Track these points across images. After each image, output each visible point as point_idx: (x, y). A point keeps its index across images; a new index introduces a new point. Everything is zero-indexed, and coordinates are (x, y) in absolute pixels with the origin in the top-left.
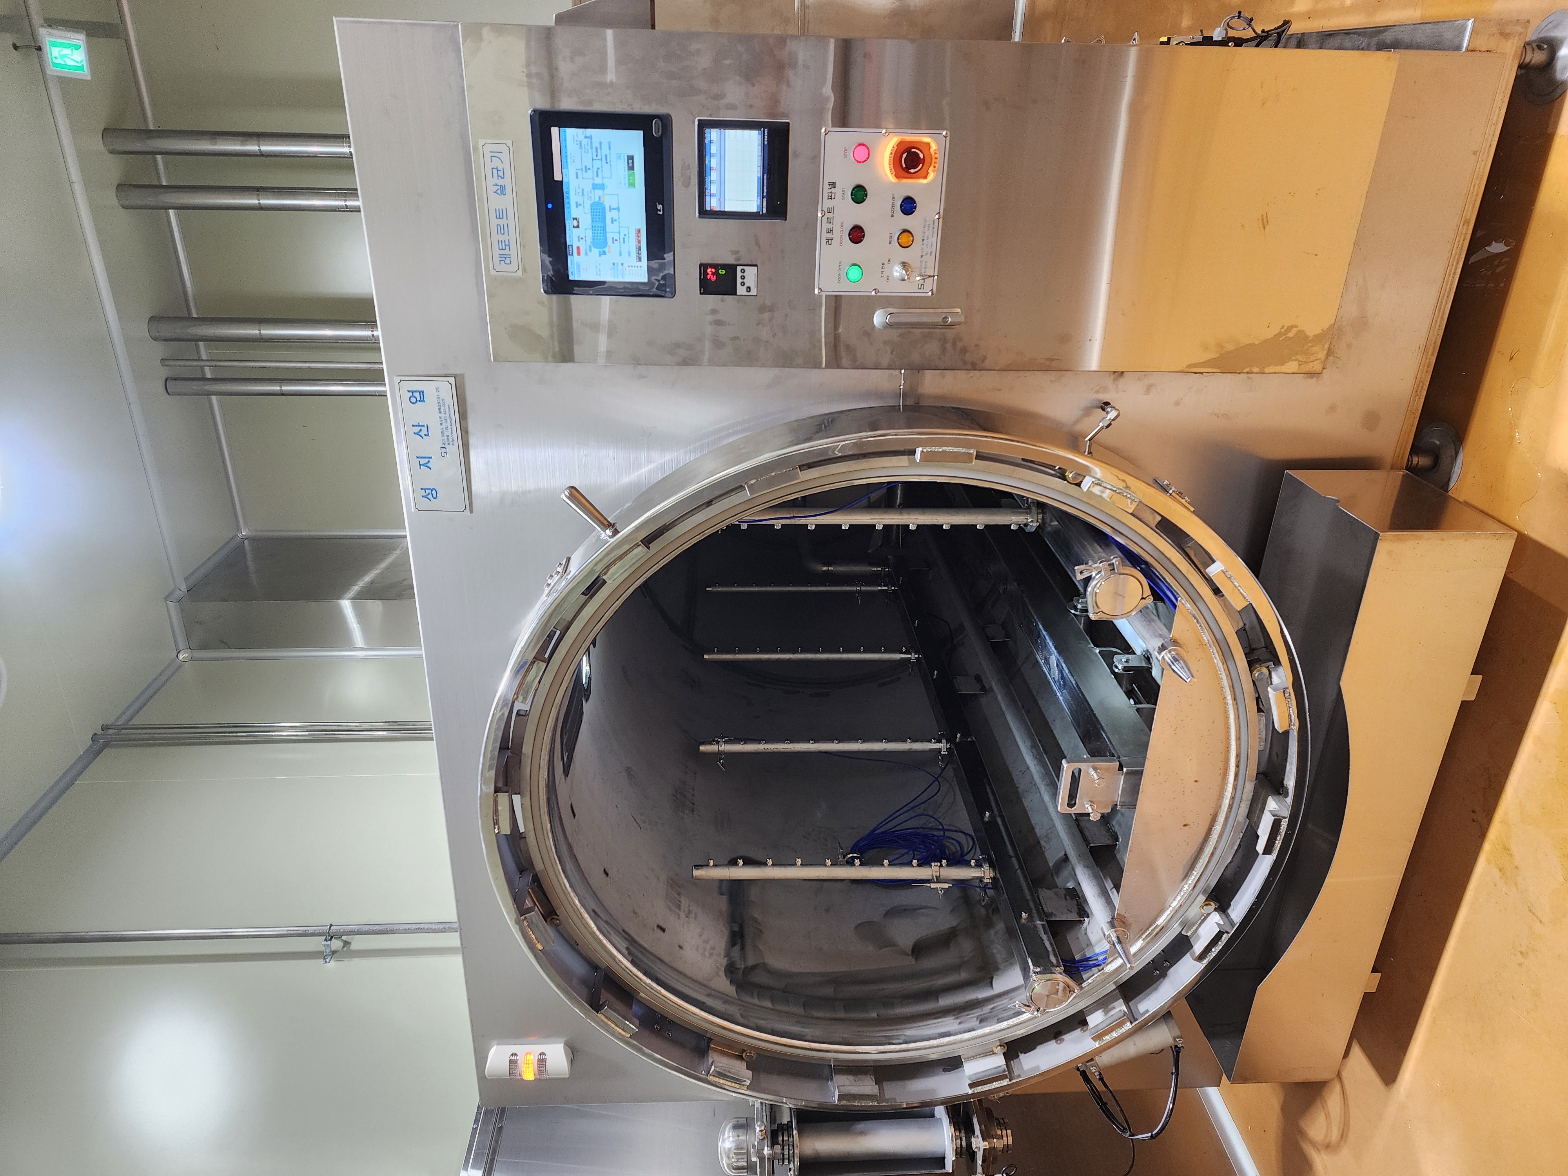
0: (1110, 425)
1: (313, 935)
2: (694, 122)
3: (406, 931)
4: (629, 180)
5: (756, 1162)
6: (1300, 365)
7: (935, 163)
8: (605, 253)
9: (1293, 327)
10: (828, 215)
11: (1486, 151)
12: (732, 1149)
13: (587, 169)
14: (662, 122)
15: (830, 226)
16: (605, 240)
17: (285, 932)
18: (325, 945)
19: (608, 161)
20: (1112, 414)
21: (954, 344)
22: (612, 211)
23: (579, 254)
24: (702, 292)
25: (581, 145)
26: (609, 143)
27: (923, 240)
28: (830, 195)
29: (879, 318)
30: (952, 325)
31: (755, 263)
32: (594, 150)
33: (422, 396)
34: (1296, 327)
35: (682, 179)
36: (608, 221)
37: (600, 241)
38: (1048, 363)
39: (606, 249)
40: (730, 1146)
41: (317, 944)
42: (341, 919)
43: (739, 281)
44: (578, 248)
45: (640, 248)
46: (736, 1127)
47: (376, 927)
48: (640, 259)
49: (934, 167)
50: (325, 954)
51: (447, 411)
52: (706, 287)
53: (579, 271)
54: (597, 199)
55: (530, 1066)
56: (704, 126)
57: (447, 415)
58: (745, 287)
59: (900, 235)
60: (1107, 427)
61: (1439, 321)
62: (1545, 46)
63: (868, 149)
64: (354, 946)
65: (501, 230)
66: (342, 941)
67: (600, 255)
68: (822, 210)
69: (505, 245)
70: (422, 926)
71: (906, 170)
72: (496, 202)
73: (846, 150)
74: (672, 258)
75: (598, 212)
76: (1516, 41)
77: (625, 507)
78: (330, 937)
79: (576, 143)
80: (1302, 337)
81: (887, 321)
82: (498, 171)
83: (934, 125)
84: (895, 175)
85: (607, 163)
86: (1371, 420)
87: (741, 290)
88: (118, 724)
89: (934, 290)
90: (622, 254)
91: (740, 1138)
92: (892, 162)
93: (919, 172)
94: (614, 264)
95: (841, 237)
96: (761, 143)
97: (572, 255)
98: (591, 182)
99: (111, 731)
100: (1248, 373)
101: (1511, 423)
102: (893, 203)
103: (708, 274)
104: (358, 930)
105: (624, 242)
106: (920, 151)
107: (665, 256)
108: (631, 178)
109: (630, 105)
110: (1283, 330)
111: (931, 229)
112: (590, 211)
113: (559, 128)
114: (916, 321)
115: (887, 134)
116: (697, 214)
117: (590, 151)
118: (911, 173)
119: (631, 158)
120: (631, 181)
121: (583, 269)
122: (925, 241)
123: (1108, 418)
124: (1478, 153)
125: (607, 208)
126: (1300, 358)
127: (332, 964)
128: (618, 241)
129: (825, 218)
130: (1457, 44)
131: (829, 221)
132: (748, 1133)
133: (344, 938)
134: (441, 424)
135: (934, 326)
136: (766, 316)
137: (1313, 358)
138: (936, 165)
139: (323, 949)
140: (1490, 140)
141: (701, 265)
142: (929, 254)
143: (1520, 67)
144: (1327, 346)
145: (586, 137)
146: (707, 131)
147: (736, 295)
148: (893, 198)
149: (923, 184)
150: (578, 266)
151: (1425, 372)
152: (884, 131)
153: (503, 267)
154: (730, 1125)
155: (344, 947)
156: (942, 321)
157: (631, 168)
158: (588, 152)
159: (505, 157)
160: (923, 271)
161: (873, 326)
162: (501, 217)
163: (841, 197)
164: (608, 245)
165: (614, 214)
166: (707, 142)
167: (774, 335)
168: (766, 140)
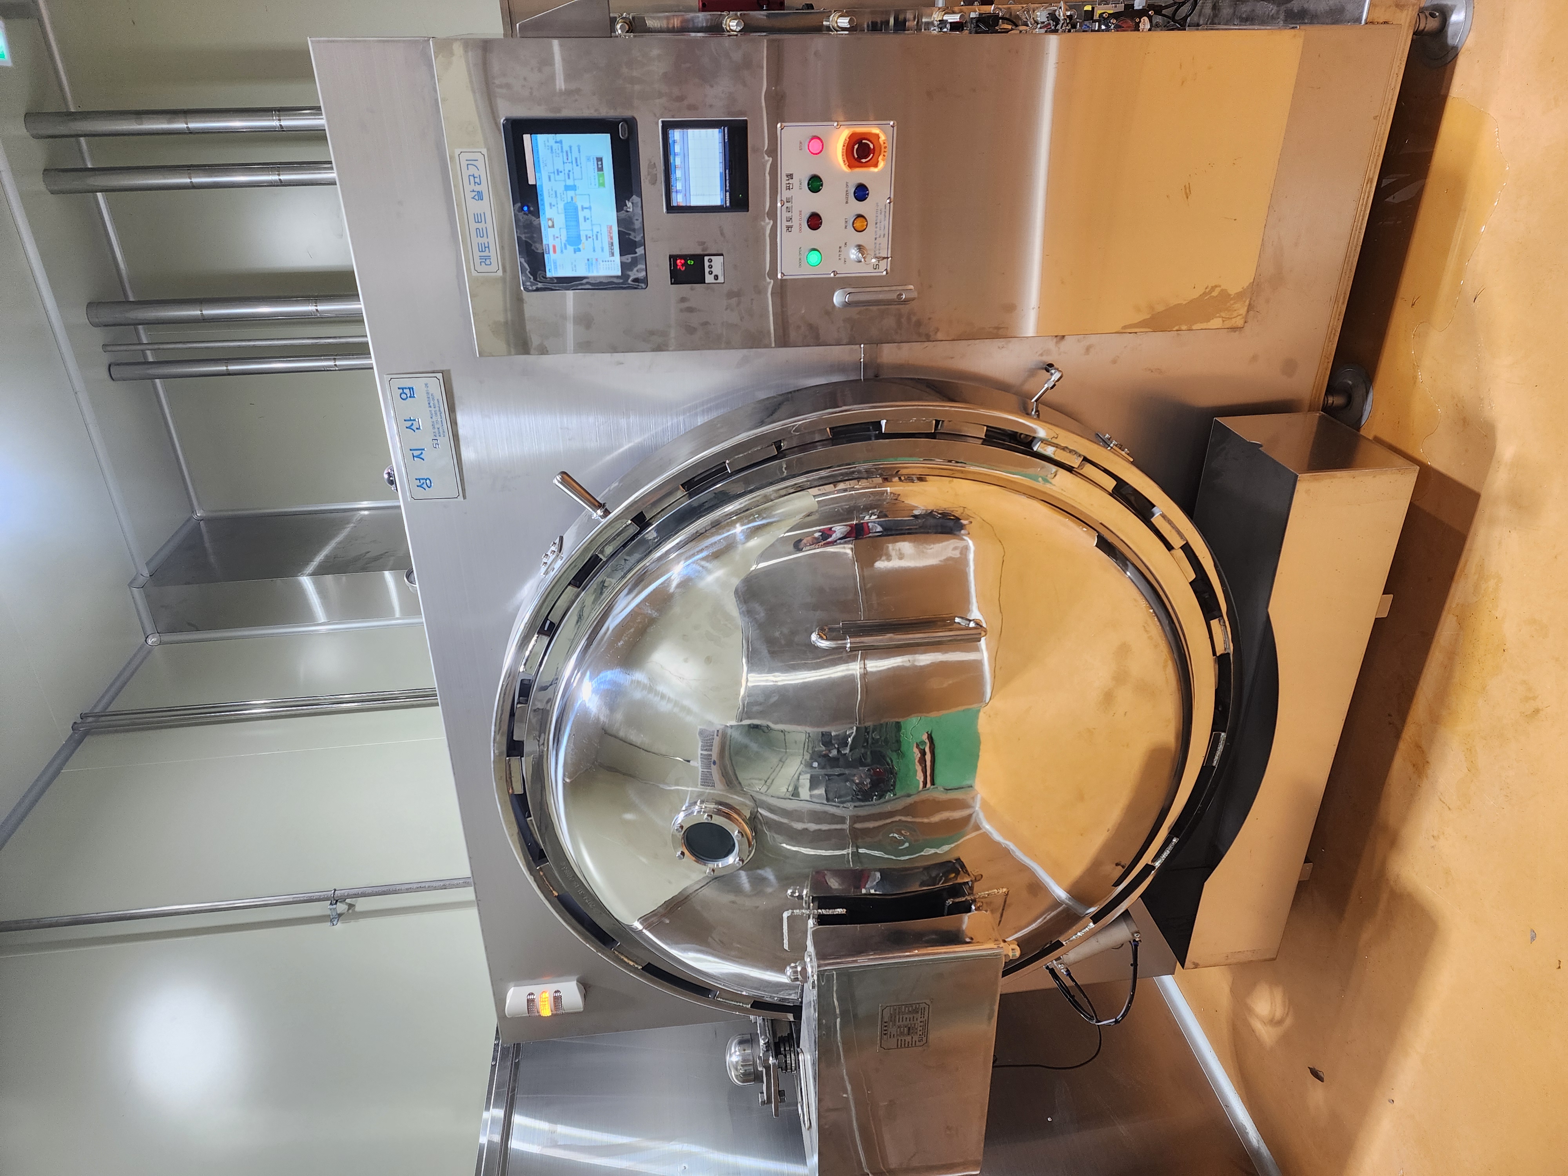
0: (1054, 385)
1: (319, 900)
2: (657, 123)
3: (408, 891)
4: (599, 180)
5: (762, 1071)
6: (1223, 321)
7: (885, 152)
8: (579, 250)
9: (1216, 286)
10: (786, 205)
11: (1386, 114)
12: (740, 1062)
13: (558, 172)
14: (627, 124)
15: (789, 215)
16: (579, 236)
17: (291, 900)
18: (331, 909)
19: (579, 163)
20: (1056, 376)
21: (909, 319)
22: (585, 210)
23: (555, 251)
24: (673, 282)
25: (552, 150)
26: (579, 147)
27: (876, 223)
28: (788, 185)
29: (838, 298)
30: (906, 301)
31: (720, 252)
32: (565, 154)
33: (412, 392)
34: (1220, 286)
35: (649, 178)
36: (581, 219)
37: (575, 241)
38: (995, 331)
39: (580, 246)
40: (737, 1060)
41: (323, 908)
42: (344, 883)
43: (707, 270)
44: (554, 247)
45: (612, 244)
46: (741, 1043)
47: (380, 889)
48: (613, 255)
49: (884, 156)
50: (331, 917)
51: (437, 405)
52: (677, 277)
53: (556, 268)
54: (569, 200)
55: (546, 1003)
56: (667, 126)
57: (437, 409)
58: (713, 276)
59: (854, 220)
60: (1052, 388)
61: (1348, 273)
62: (1437, 14)
63: (822, 142)
64: (358, 908)
65: (480, 233)
66: (347, 904)
67: (575, 252)
68: (781, 200)
69: (485, 247)
70: (423, 885)
71: (859, 159)
72: (475, 207)
73: (801, 143)
74: (643, 252)
75: (572, 213)
76: (1410, 12)
77: (612, 487)
78: (335, 901)
79: (547, 148)
80: (1225, 296)
81: (847, 300)
82: (474, 177)
83: (881, 116)
84: (848, 166)
85: (577, 165)
86: (1289, 367)
87: (709, 279)
88: (96, 712)
89: (889, 269)
90: (596, 250)
91: (746, 1052)
92: (845, 153)
93: (871, 161)
94: (588, 260)
95: (800, 225)
96: (721, 140)
97: (549, 253)
98: (564, 184)
99: (90, 719)
100: (1177, 331)
101: (1414, 365)
102: (847, 191)
103: (677, 265)
104: (362, 893)
105: (597, 239)
106: (869, 140)
107: (637, 250)
108: (601, 178)
109: (596, 110)
110: (1208, 290)
111: (883, 213)
112: (563, 211)
113: (531, 134)
114: (873, 299)
115: (839, 127)
116: (665, 210)
117: (561, 154)
118: (862, 162)
119: (600, 160)
120: (601, 181)
121: (560, 266)
122: (878, 225)
123: (1052, 379)
124: (1378, 118)
125: (580, 208)
126: (1223, 314)
127: (340, 926)
128: (592, 238)
129: (784, 208)
130: (1357, 15)
131: (788, 210)
132: (754, 1046)
133: (348, 901)
134: (431, 418)
135: (889, 302)
136: (734, 301)
137: (1235, 314)
138: (885, 154)
139: (329, 912)
140: (1389, 104)
141: (671, 257)
142: (882, 236)
143: (1415, 33)
144: (1247, 303)
145: (556, 142)
146: (671, 132)
147: (705, 283)
148: (847, 185)
149: (874, 172)
150: (555, 263)
151: (1336, 319)
152: (835, 124)
153: (484, 268)
154: (736, 1041)
155: (349, 909)
156: (897, 298)
157: (601, 169)
158: (559, 157)
159: (480, 164)
160: (877, 252)
161: (834, 305)
162: (480, 221)
163: (798, 188)
164: (583, 242)
165: (586, 213)
166: (671, 141)
167: (742, 319)
168: (726, 137)
